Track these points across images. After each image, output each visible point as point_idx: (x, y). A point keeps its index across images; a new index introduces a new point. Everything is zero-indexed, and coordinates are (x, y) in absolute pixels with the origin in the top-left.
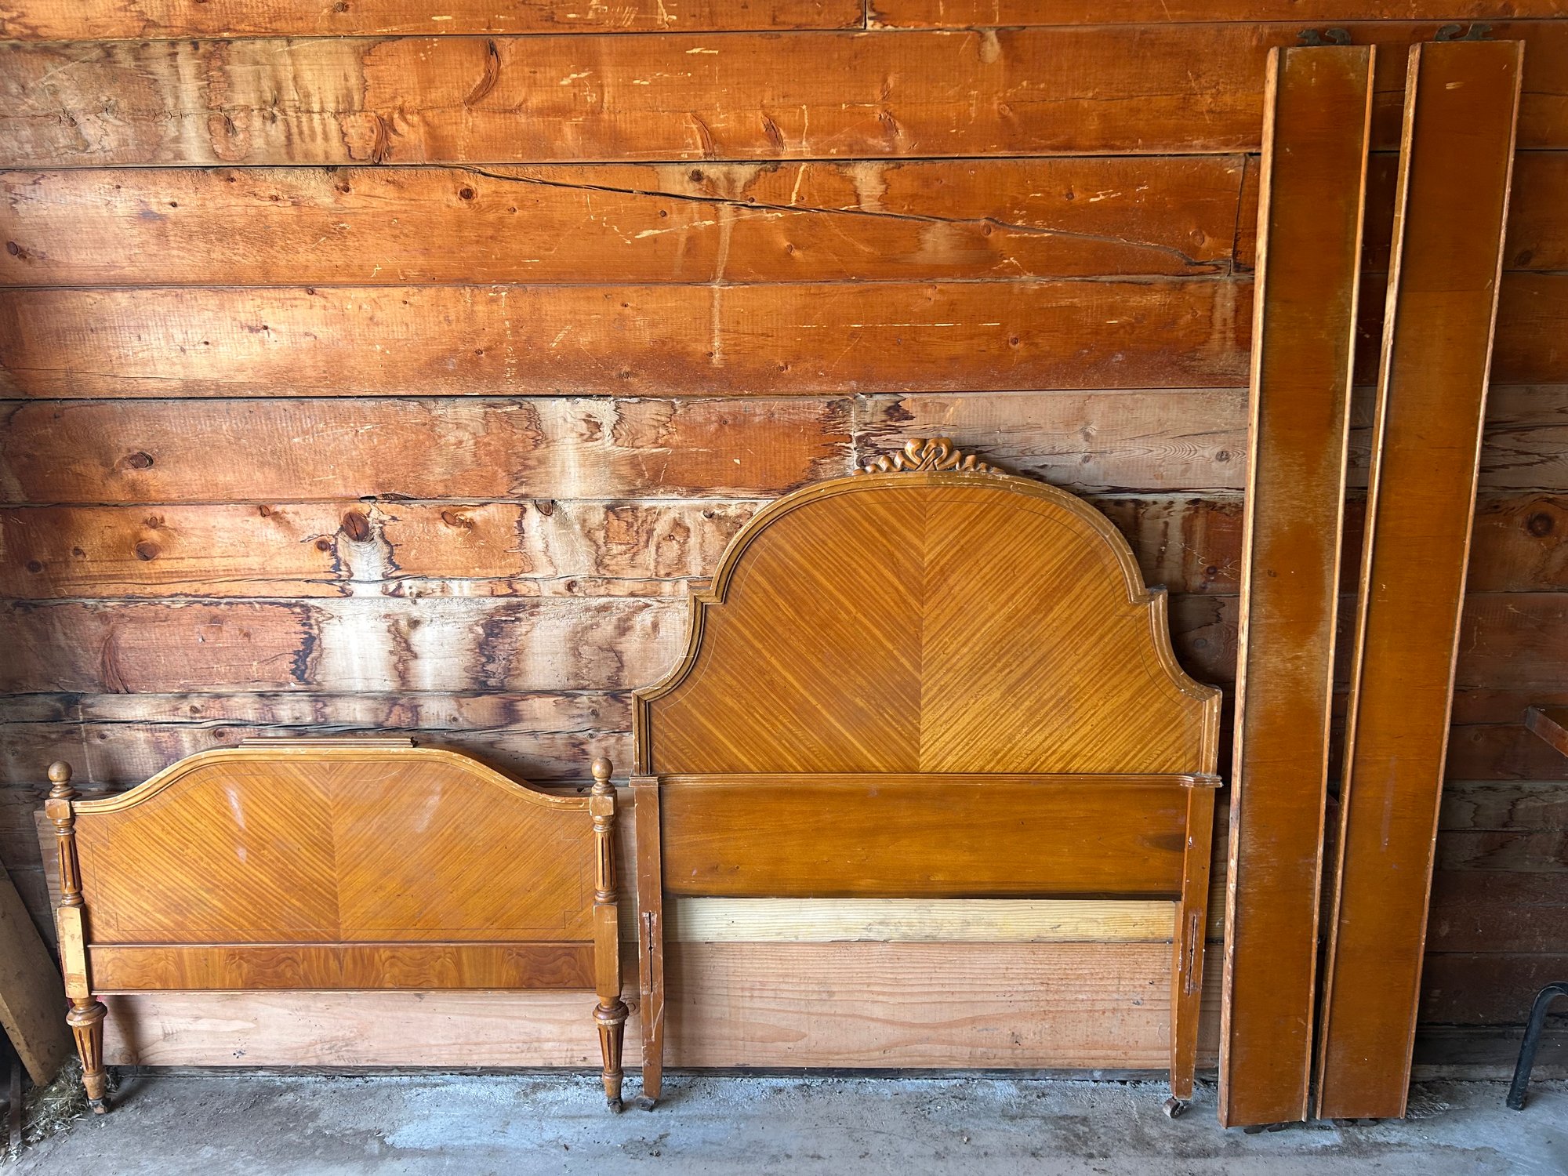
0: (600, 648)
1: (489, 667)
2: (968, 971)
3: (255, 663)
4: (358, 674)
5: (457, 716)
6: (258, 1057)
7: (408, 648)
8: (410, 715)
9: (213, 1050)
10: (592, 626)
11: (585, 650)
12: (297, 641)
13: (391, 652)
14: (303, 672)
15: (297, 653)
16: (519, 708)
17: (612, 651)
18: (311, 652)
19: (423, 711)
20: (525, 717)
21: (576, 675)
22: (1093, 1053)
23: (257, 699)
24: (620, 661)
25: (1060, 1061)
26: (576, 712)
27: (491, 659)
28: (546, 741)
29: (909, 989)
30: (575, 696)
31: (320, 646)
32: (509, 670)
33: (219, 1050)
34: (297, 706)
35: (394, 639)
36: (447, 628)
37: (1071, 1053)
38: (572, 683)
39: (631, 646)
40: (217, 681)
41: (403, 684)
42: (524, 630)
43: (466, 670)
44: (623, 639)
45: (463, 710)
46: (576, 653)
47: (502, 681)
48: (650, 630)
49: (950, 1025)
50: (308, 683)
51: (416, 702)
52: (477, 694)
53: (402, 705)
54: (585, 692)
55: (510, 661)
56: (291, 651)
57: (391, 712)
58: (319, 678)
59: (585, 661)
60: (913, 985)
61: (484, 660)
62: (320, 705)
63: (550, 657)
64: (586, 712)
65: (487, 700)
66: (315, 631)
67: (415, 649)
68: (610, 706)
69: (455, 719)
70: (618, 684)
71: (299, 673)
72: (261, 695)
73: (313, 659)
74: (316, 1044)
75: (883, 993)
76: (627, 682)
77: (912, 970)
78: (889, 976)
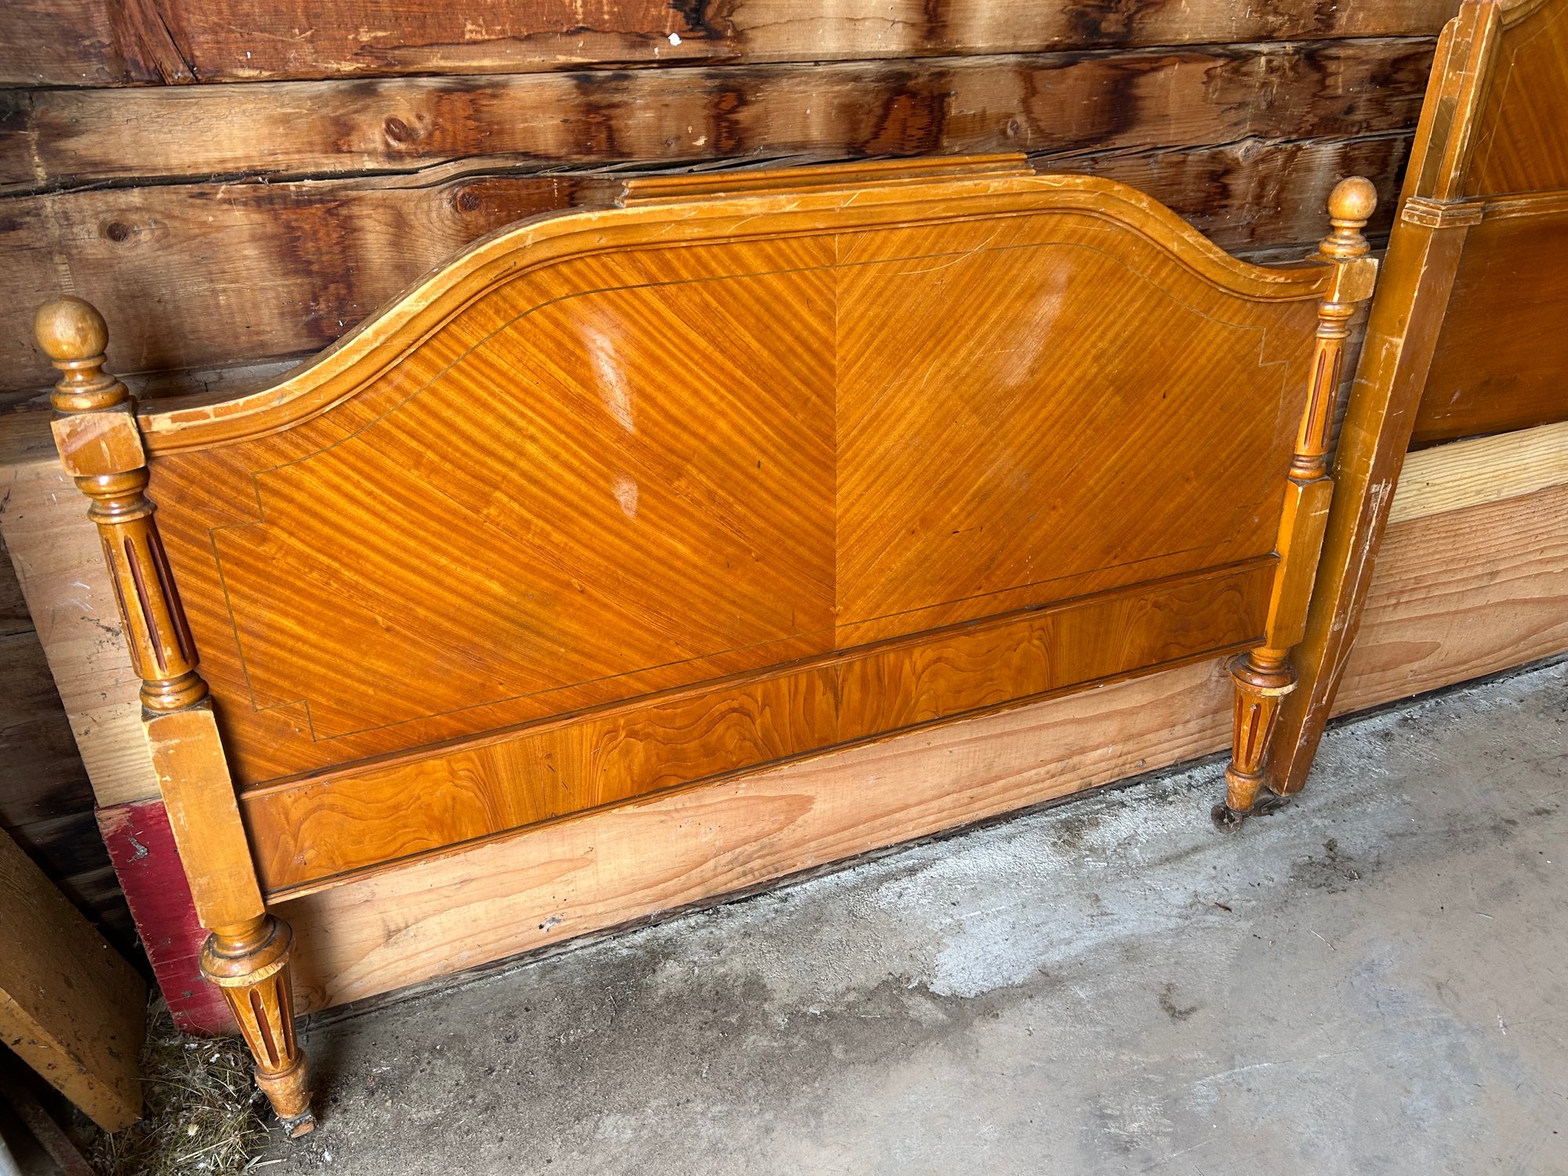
54: (1264, 48)
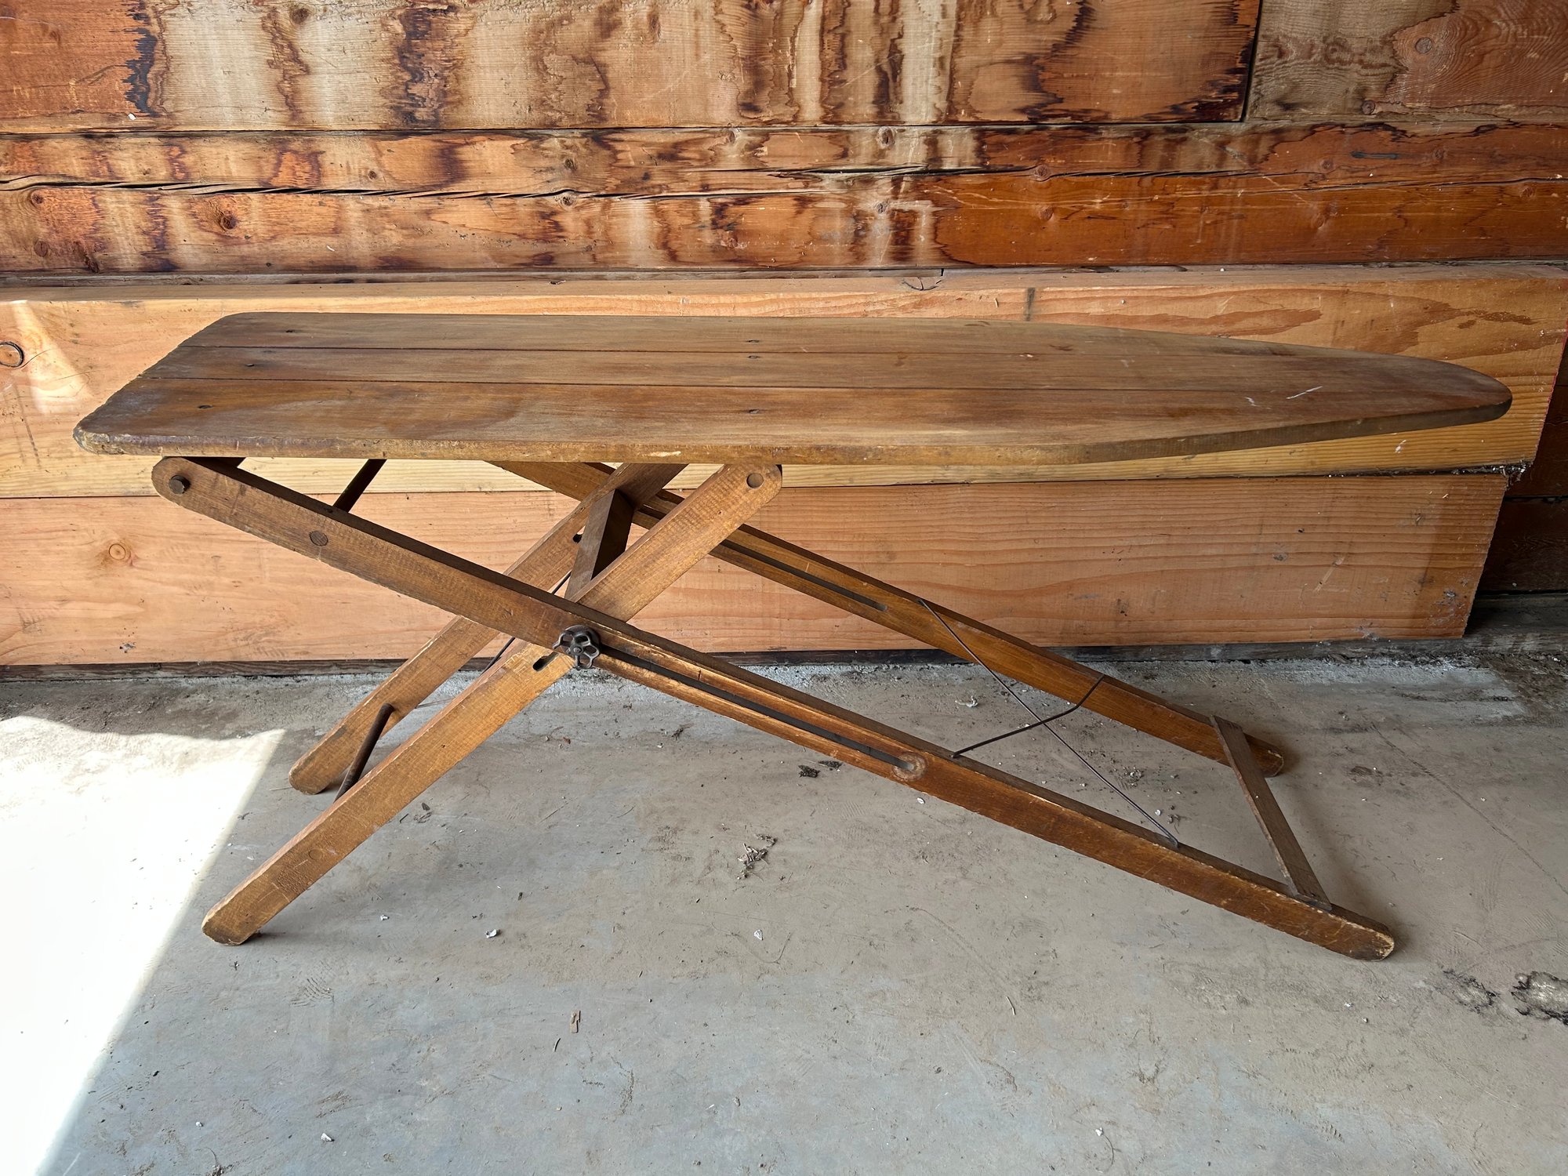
0: (574, 58)
1: (417, 89)
2: (1069, 520)
3: (72, 83)
4: (225, 98)
5: (376, 169)
6: (154, 651)
7: (295, 58)
8: (308, 168)
9: (91, 642)
10: (561, 20)
11: (552, 61)
12: (129, 44)
13: (270, 63)
14: (145, 95)
15: (131, 64)
16: (463, 157)
17: (592, 64)
18: (152, 64)
19: (326, 160)
20: (472, 171)
21: (542, 103)
22: (1217, 624)
23: (84, 142)
24: (604, 80)
25: (1174, 635)
26: (544, 163)
27: (417, 76)
28: (504, 209)
29: (991, 547)
30: (541, 139)
31: (164, 53)
32: (445, 94)
33: (100, 642)
34: (143, 154)
35: (273, 41)
36: (350, 23)
37: (1189, 624)
38: (535, 115)
39: (619, 54)
40: (20, 112)
41: (293, 117)
42: (462, 27)
43: (383, 92)
44: (607, 44)
45: (384, 160)
46: (539, 66)
47: (436, 113)
48: (645, 28)
49: (1040, 592)
50: (154, 115)
51: (315, 147)
52: (403, 134)
53: (295, 152)
55: (445, 79)
56: (123, 62)
57: (279, 163)
58: (168, 105)
59: (552, 80)
60: (997, 541)
61: (407, 77)
62: (176, 151)
63: (503, 74)
64: (559, 163)
65: (418, 145)
66: (155, 28)
67: (305, 57)
68: (592, 153)
69: (373, 175)
70: (601, 117)
71: (139, 97)
72: (88, 135)
73: (156, 75)
74: (227, 633)
75: (958, 553)
76: (614, 114)
77: (996, 522)
78: (968, 530)
